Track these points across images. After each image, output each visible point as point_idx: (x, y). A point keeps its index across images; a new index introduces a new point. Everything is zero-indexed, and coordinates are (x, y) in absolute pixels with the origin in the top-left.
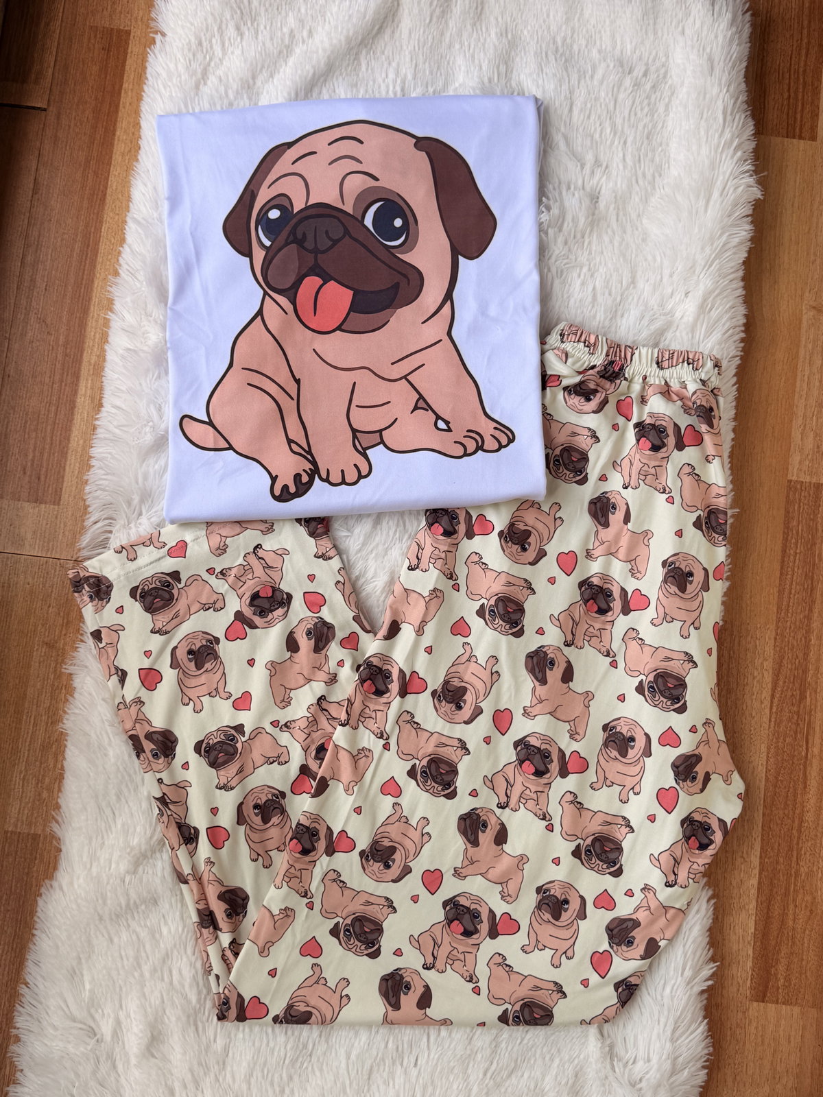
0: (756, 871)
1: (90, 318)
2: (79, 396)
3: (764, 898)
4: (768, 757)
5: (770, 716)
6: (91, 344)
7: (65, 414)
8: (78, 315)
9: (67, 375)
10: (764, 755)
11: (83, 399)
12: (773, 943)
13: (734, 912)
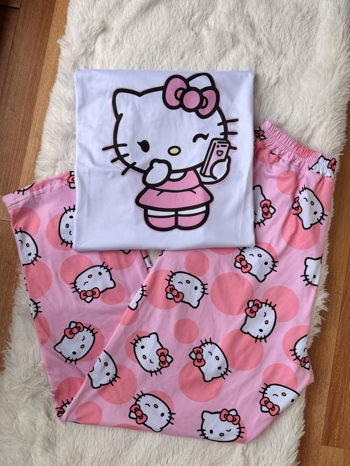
0: (328, 386)
1: (35, 110)
2: (28, 147)
3: (331, 399)
4: (337, 334)
5: (340, 316)
6: (35, 122)
7: (21, 155)
8: (30, 108)
9: (23, 136)
10: (336, 334)
11: (30, 148)
12: (334, 419)
13: (317, 404)
